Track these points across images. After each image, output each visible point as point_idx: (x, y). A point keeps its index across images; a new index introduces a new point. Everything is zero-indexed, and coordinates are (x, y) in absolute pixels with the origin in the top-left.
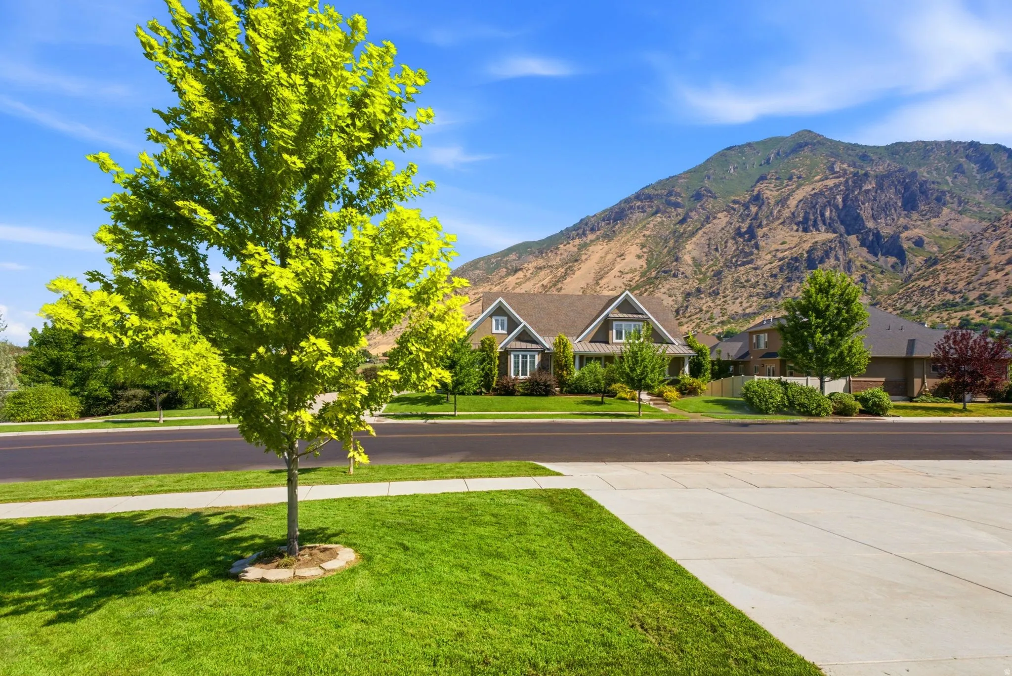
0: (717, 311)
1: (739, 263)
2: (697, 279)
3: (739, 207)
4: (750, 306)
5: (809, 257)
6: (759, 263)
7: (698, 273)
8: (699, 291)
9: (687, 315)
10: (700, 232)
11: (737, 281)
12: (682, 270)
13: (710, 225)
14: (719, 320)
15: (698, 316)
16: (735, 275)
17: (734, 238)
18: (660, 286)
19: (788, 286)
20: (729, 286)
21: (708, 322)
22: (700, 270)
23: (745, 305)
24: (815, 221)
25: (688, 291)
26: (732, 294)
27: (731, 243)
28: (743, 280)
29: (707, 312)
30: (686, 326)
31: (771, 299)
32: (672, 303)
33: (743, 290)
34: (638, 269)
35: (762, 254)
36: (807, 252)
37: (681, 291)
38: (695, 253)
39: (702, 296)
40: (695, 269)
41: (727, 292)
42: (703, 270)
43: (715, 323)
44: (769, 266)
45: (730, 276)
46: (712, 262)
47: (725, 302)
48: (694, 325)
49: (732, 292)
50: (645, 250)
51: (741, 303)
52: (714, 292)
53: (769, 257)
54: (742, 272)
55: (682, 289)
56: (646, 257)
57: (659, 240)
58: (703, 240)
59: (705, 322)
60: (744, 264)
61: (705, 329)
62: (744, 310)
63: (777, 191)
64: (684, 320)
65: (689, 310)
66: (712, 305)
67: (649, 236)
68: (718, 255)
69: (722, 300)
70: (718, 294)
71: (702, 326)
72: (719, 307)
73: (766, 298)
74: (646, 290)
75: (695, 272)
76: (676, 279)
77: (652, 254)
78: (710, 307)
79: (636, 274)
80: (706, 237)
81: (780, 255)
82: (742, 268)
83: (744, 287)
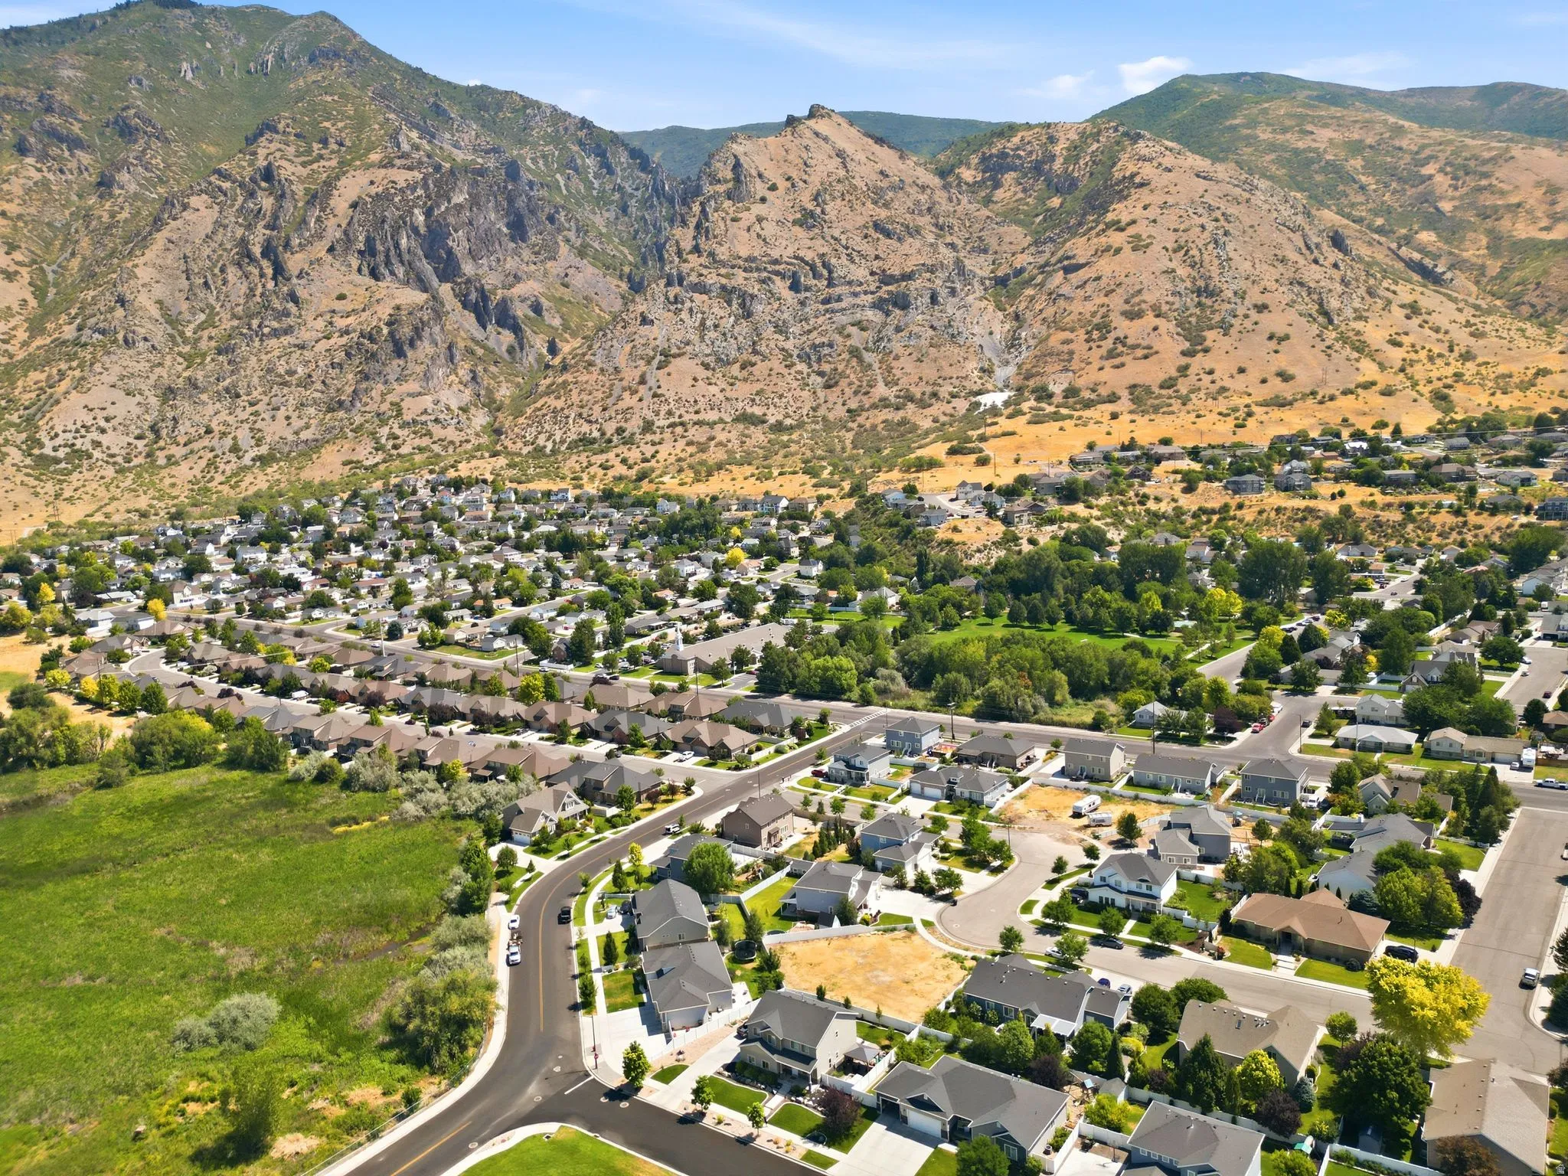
0: (243, 435)
1: (266, 330)
2: (180, 354)
3: (233, 189)
4: (307, 426)
5: (391, 334)
6: (305, 335)
7: (179, 340)
8: (192, 383)
9: (182, 440)
10: (160, 238)
11: (269, 371)
12: (142, 331)
13: (179, 223)
14: (252, 454)
15: (206, 442)
16: (265, 358)
17: (239, 265)
18: (98, 367)
19: (366, 390)
20: (255, 381)
21: (233, 458)
22: (182, 334)
23: (297, 423)
24: (387, 256)
25: (166, 381)
26: (266, 399)
27: (232, 273)
28: (281, 371)
29: (224, 434)
30: (184, 466)
31: (341, 414)
32: (138, 411)
33: (286, 390)
34: (16, 308)
35: (308, 315)
36: (389, 324)
37: (151, 382)
38: (159, 291)
39: (204, 397)
40: (170, 330)
41: (255, 394)
42: (189, 334)
43: (247, 460)
44: (323, 345)
45: (254, 359)
46: (202, 317)
47: (256, 414)
48: (203, 463)
49: (265, 393)
50: (18, 256)
51: (288, 418)
52: (227, 390)
53: (320, 324)
54: (276, 353)
55: (153, 377)
56: (27, 278)
57: (49, 234)
58: (169, 259)
59: (226, 458)
60: (275, 333)
61: (228, 473)
62: (297, 433)
63: (304, 164)
64: (178, 452)
65: (182, 429)
66: (231, 419)
67: (20, 217)
68: (212, 300)
69: (250, 410)
70: (238, 396)
71: (222, 466)
72: (246, 426)
73: (331, 410)
74: (62, 375)
75: (172, 336)
76: (131, 352)
77: (42, 269)
78: (226, 424)
79: (13, 322)
80: (176, 253)
81: (341, 323)
82: (273, 342)
83: (285, 384)
